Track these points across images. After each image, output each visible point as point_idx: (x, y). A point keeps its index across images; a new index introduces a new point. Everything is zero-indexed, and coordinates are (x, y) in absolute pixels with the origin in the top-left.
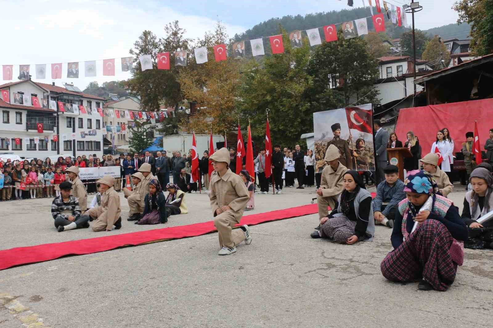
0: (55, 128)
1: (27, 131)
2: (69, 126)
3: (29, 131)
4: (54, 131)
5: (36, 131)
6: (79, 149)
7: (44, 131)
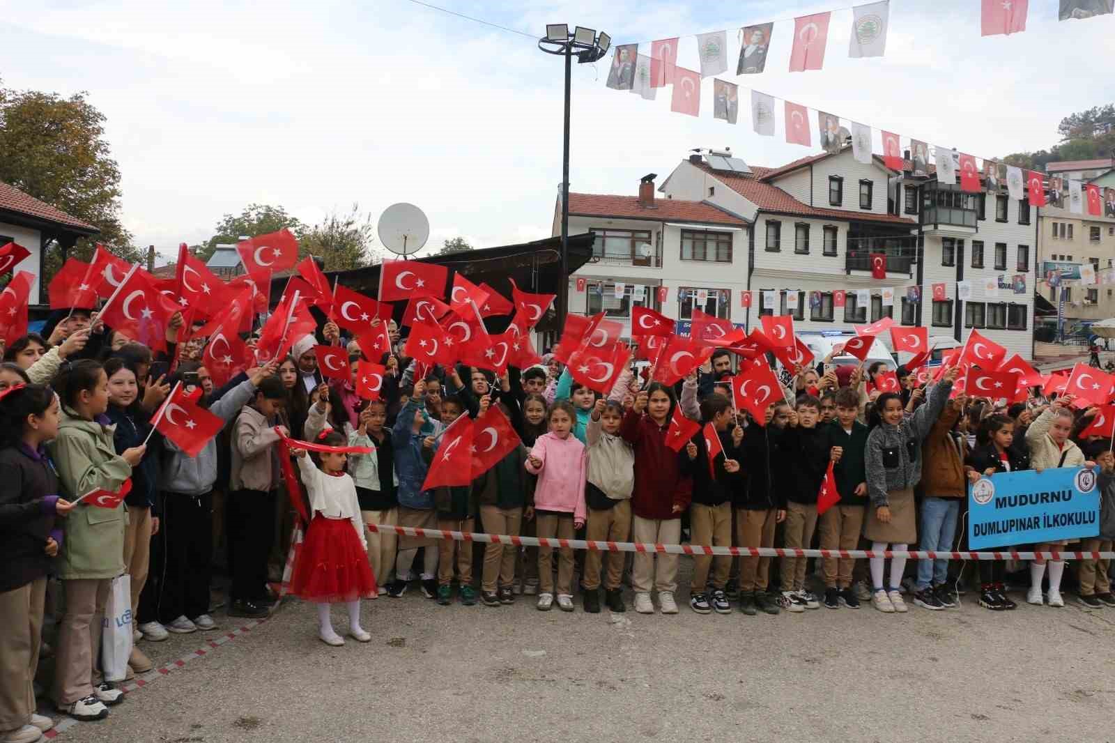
0: (914, 268)
1: (848, 273)
2: (947, 263)
3: (853, 273)
4: (911, 275)
5: (868, 274)
6: (970, 322)
7: (888, 275)
